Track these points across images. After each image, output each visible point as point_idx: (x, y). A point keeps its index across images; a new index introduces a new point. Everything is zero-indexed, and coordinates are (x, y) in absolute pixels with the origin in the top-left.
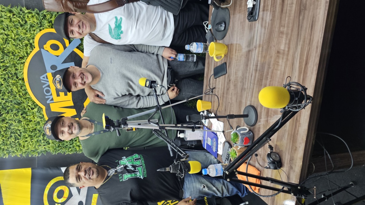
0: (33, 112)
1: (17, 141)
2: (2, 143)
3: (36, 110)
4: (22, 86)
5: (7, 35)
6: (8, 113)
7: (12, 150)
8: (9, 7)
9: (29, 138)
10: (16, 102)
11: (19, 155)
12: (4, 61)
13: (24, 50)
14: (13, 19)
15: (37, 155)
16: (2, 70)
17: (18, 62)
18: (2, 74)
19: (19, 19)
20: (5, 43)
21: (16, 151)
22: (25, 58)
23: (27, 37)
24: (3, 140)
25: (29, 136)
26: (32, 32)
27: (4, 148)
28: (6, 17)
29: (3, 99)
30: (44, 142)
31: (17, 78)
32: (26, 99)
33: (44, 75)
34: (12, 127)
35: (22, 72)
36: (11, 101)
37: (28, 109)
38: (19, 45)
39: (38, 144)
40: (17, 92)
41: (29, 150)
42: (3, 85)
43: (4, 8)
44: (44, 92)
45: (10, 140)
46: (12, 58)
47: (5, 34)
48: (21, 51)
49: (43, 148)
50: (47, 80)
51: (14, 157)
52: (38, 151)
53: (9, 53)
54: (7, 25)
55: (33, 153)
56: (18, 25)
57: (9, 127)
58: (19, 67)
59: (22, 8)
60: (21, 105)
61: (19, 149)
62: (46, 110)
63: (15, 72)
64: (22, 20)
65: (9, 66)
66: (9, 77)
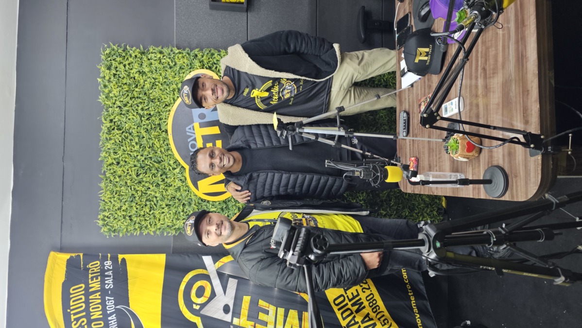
0: (174, 174)
1: (152, 212)
2: (135, 212)
3: (177, 170)
4: (164, 141)
5: (155, 79)
6: (146, 174)
7: (145, 225)
8: (160, 48)
9: (166, 208)
10: (157, 159)
11: (153, 232)
12: (149, 108)
13: (171, 96)
14: (163, 61)
15: (174, 233)
16: (146, 119)
17: (163, 110)
18: (145, 123)
19: (169, 60)
20: (152, 88)
21: (149, 226)
22: (171, 105)
23: (176, 80)
24: (137, 209)
25: (167, 205)
26: (181, 75)
27: (136, 221)
28: (155, 59)
29: (142, 156)
30: (183, 215)
31: (160, 129)
32: (167, 156)
33: (191, 126)
34: (149, 192)
35: (166, 123)
36: (151, 158)
37: (170, 170)
38: (166, 90)
39: (176, 217)
40: (159, 147)
41: (166, 225)
42: (144, 137)
43: (154, 49)
44: (189, 147)
45: (144, 209)
46: (157, 105)
47: (153, 78)
48: (167, 97)
49: (182, 223)
50: (193, 131)
51: (146, 234)
52: (175, 227)
53: (155, 99)
54: (156, 68)
55: (170, 230)
56: (167, 67)
57: (145, 192)
58: (164, 115)
59: (173, 48)
60: (161, 164)
61: (154, 223)
62: (189, 170)
63: (158, 122)
64: (172, 62)
65: (153, 115)
66: (151, 128)
